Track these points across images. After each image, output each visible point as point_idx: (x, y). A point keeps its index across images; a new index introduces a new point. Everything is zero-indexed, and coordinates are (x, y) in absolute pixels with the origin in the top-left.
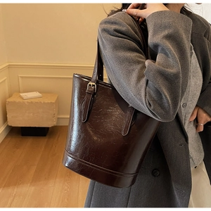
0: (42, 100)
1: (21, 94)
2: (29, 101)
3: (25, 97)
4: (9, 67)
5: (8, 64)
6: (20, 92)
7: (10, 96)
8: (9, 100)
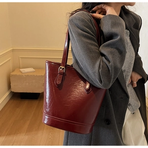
0: (35, 74)
1: (21, 70)
2: (26, 74)
3: (23, 72)
4: (13, 50)
5: (12, 49)
6: (20, 68)
7: (13, 71)
8: (12, 74)
